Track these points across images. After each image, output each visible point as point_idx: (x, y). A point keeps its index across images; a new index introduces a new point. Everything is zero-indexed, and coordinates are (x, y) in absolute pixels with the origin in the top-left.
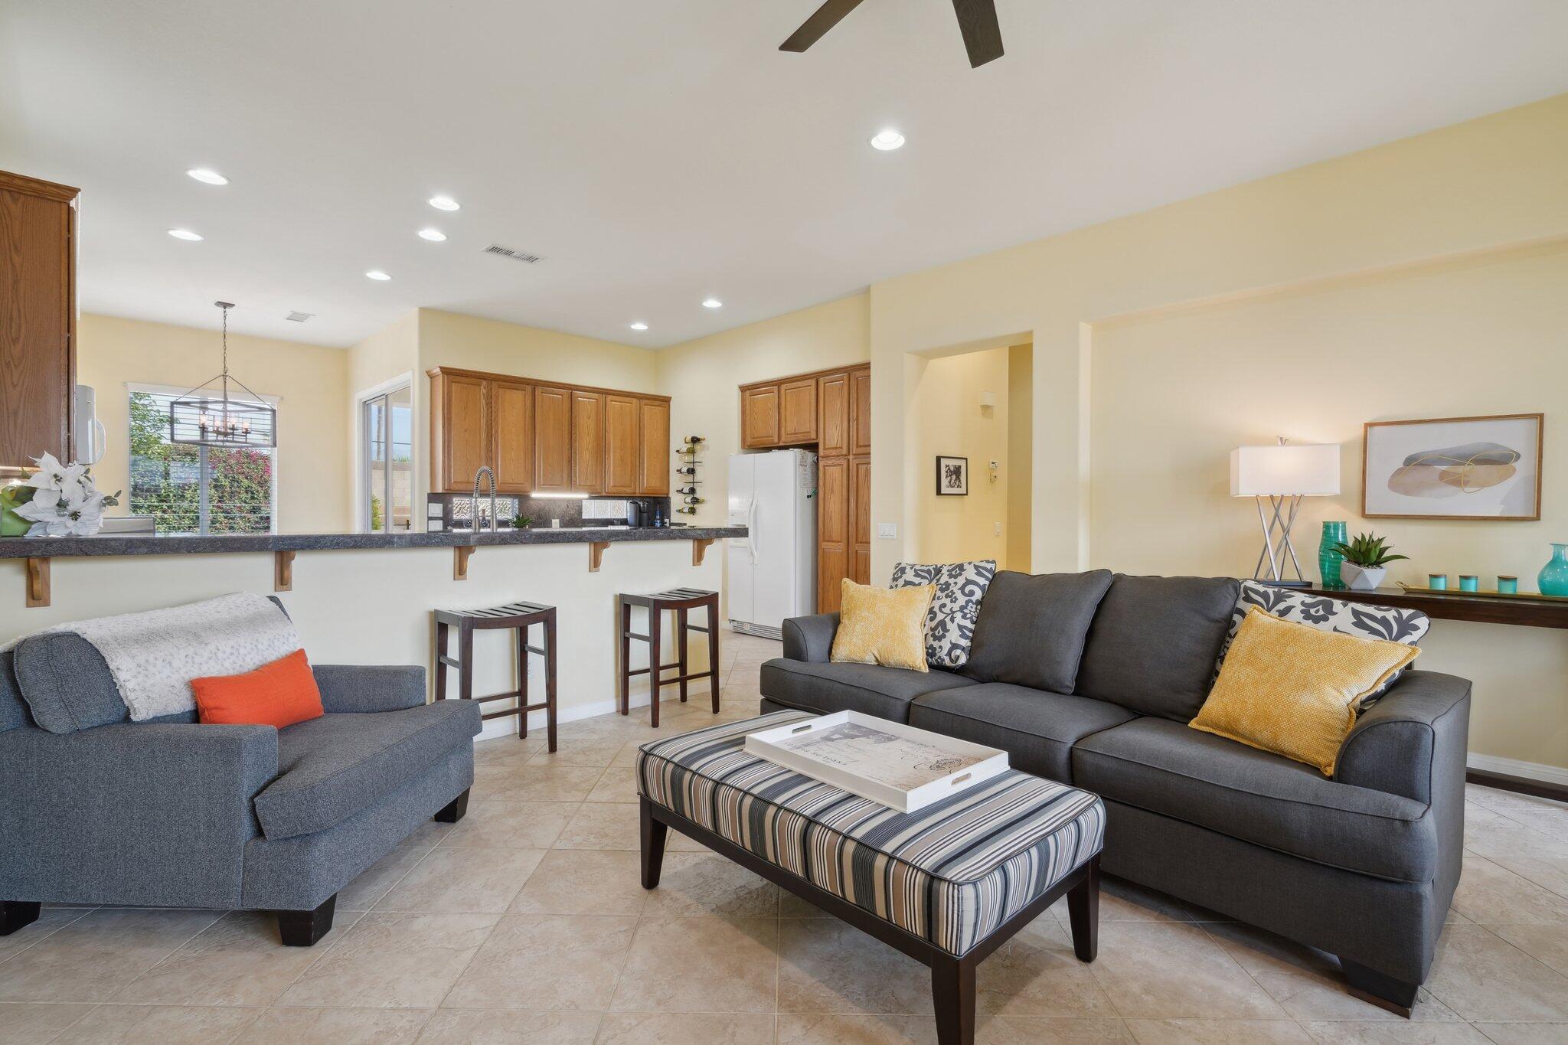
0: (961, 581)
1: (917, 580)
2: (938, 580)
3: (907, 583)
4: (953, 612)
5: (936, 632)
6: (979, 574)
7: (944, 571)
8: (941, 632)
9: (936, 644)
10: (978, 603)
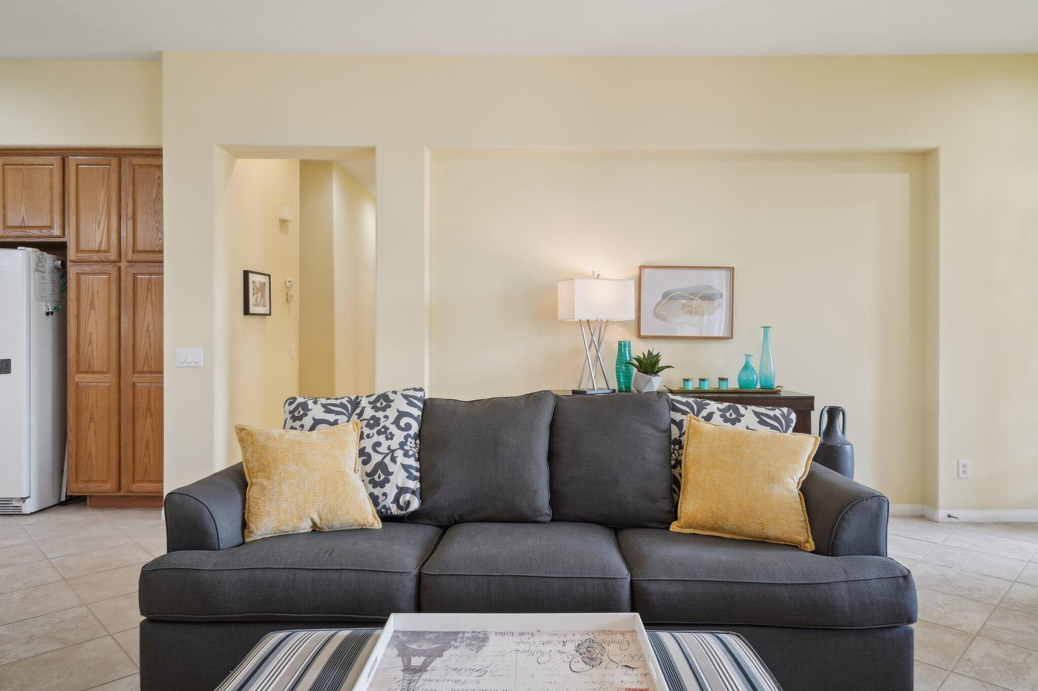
0: (392, 413)
1: (331, 417)
2: (360, 415)
3: (317, 423)
4: (393, 451)
5: (376, 478)
6: (411, 404)
7: (364, 403)
8: (383, 477)
9: (378, 491)
10: (419, 436)
